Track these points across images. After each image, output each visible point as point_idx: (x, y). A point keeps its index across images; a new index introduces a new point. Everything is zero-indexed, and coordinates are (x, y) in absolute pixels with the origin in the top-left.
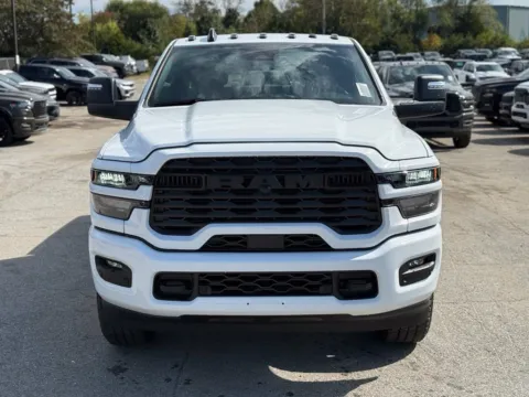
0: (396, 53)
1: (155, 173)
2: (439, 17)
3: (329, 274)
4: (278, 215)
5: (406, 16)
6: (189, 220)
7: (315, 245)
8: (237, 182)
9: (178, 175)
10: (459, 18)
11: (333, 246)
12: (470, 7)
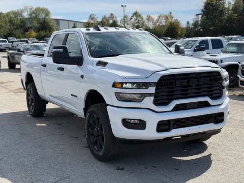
0: (17, 38)
1: (156, 81)
2: (31, 22)
3: (211, 115)
4: (195, 94)
5: (16, 21)
6: (167, 99)
7: (206, 105)
8: (185, 83)
9: (165, 81)
10: (40, 23)
11: (212, 104)
12: (44, 19)
